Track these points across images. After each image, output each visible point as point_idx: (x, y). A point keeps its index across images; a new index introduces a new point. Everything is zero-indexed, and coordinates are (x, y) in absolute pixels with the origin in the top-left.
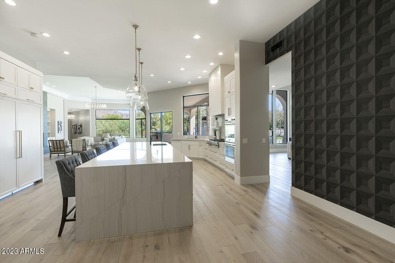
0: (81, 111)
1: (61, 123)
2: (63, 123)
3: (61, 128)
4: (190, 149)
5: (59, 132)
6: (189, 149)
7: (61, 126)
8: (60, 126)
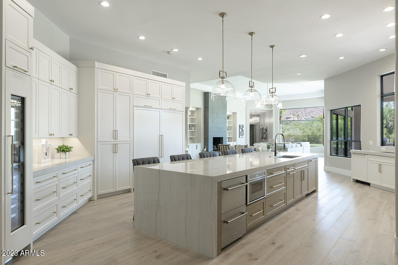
0: (267, 112)
1: (243, 127)
2: (245, 126)
3: (242, 132)
4: (382, 171)
5: (241, 136)
6: (380, 171)
7: (243, 130)
8: (241, 130)
